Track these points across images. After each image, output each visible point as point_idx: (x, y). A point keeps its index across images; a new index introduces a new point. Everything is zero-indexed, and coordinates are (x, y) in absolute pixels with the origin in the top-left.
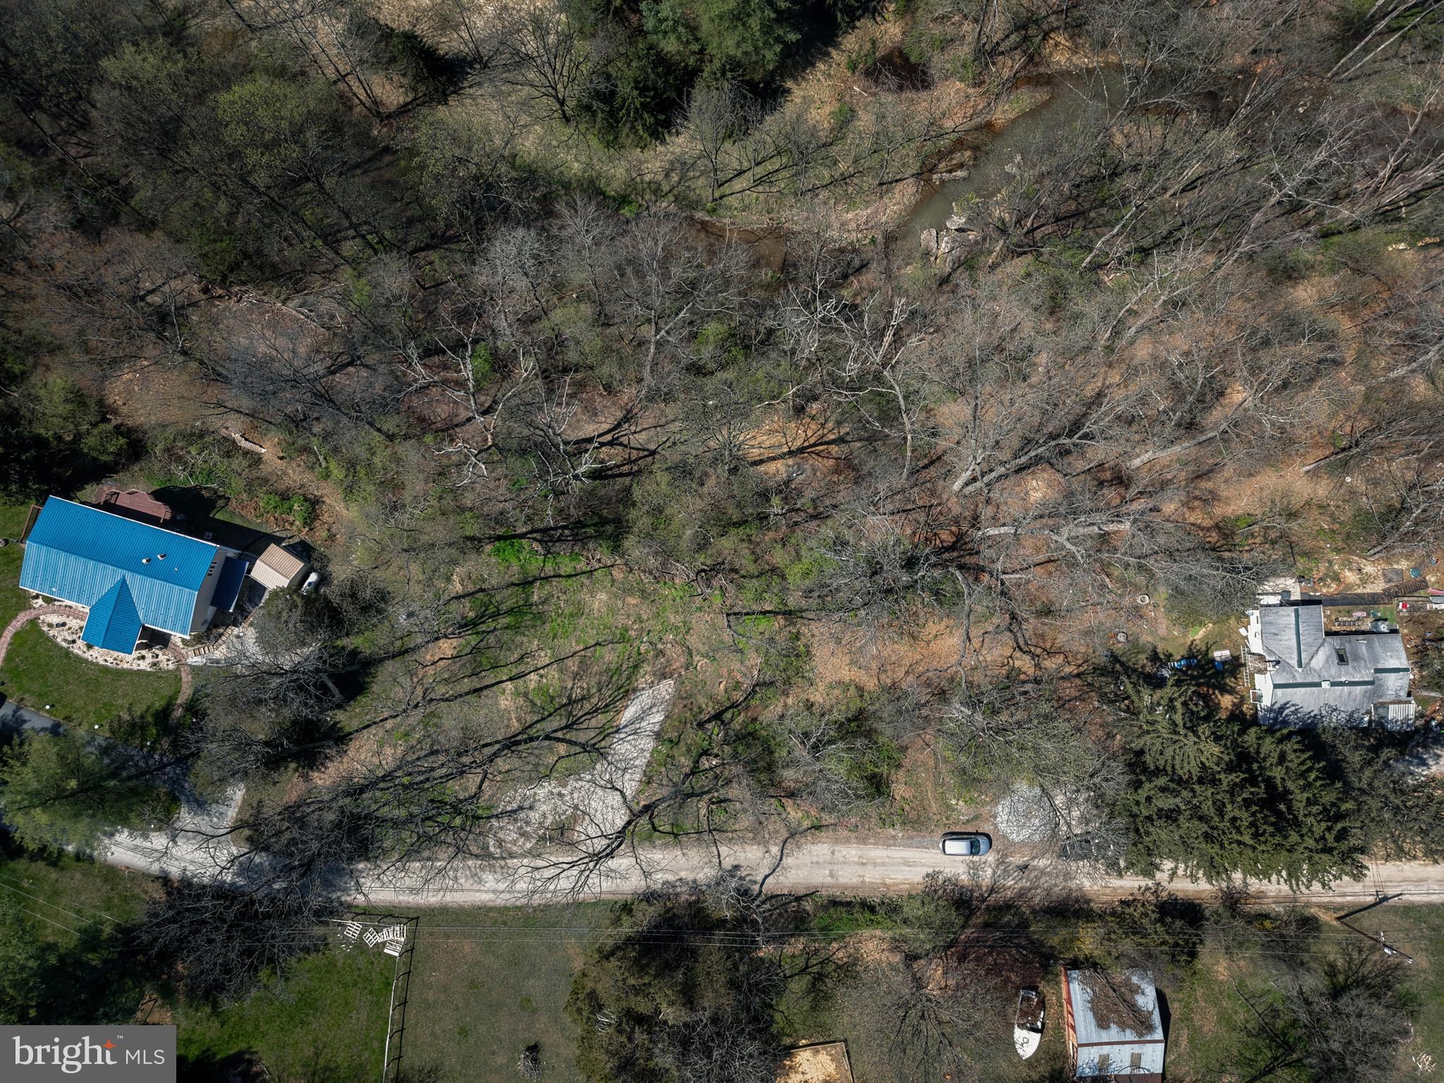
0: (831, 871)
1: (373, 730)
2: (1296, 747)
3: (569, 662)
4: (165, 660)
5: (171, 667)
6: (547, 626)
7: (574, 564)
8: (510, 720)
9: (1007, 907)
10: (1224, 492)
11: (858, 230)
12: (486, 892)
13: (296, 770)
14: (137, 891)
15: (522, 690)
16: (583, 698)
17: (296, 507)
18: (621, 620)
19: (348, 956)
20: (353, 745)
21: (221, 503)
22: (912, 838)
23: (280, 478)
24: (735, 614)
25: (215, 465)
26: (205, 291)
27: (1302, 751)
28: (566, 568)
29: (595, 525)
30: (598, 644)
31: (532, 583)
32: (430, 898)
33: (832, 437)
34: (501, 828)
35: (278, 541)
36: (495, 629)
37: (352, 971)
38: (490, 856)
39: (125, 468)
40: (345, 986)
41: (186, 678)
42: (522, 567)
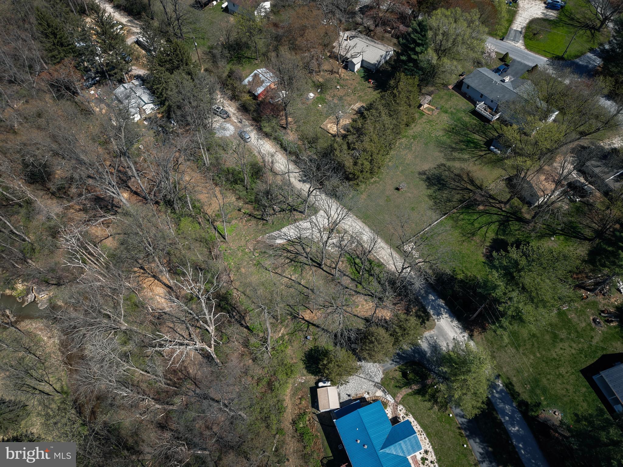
3: (280, 272)
5: (402, 407)
7: (244, 301)
8: (313, 273)
9: (253, 119)
11: (51, 331)
15: (300, 277)
16: (288, 258)
18: (253, 268)
21: (325, 461)
23: (297, 451)
24: (224, 238)
28: (248, 301)
30: (266, 269)
33: (142, 271)
41: (400, 396)
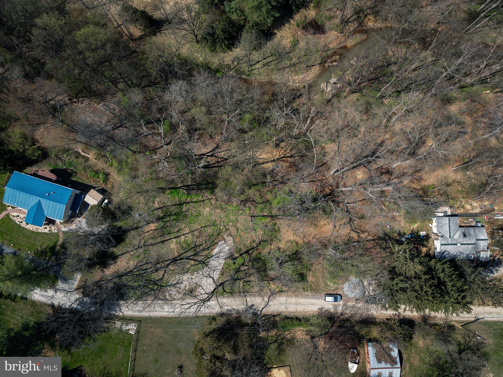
0: (286, 306)
1: (126, 255)
2: (448, 266)
3: (195, 232)
4: (54, 229)
5: (56, 231)
6: (188, 220)
7: (198, 197)
8: (174, 252)
9: (347, 320)
10: (425, 177)
11: (299, 83)
12: (165, 312)
13: (99, 268)
14: (43, 310)
15: (179, 242)
16: (200, 245)
17: (101, 176)
18: (214, 218)
19: (116, 334)
20: (119, 260)
21: (74, 174)
22: (314, 295)
23: (95, 166)
24: (253, 216)
25: (72, 161)
26: (70, 100)
27: (450, 268)
28: (195, 199)
29: (205, 184)
30: (205, 226)
31: (183, 204)
32: (145, 314)
33: (288, 155)
34: (171, 290)
35: (94, 188)
36: (169, 220)
37: (118, 339)
38: (167, 299)
39: (41, 161)
40: (115, 344)
41: (61, 235)
42: (179, 198)
